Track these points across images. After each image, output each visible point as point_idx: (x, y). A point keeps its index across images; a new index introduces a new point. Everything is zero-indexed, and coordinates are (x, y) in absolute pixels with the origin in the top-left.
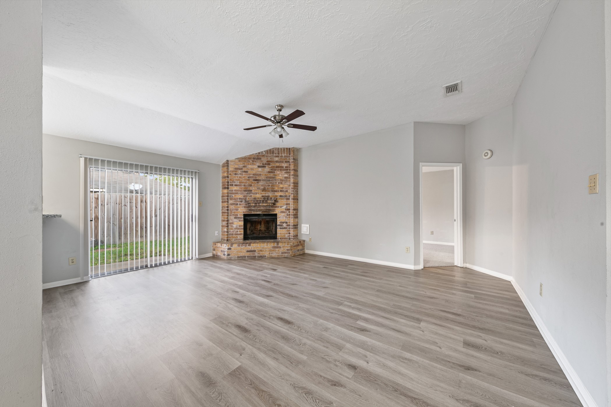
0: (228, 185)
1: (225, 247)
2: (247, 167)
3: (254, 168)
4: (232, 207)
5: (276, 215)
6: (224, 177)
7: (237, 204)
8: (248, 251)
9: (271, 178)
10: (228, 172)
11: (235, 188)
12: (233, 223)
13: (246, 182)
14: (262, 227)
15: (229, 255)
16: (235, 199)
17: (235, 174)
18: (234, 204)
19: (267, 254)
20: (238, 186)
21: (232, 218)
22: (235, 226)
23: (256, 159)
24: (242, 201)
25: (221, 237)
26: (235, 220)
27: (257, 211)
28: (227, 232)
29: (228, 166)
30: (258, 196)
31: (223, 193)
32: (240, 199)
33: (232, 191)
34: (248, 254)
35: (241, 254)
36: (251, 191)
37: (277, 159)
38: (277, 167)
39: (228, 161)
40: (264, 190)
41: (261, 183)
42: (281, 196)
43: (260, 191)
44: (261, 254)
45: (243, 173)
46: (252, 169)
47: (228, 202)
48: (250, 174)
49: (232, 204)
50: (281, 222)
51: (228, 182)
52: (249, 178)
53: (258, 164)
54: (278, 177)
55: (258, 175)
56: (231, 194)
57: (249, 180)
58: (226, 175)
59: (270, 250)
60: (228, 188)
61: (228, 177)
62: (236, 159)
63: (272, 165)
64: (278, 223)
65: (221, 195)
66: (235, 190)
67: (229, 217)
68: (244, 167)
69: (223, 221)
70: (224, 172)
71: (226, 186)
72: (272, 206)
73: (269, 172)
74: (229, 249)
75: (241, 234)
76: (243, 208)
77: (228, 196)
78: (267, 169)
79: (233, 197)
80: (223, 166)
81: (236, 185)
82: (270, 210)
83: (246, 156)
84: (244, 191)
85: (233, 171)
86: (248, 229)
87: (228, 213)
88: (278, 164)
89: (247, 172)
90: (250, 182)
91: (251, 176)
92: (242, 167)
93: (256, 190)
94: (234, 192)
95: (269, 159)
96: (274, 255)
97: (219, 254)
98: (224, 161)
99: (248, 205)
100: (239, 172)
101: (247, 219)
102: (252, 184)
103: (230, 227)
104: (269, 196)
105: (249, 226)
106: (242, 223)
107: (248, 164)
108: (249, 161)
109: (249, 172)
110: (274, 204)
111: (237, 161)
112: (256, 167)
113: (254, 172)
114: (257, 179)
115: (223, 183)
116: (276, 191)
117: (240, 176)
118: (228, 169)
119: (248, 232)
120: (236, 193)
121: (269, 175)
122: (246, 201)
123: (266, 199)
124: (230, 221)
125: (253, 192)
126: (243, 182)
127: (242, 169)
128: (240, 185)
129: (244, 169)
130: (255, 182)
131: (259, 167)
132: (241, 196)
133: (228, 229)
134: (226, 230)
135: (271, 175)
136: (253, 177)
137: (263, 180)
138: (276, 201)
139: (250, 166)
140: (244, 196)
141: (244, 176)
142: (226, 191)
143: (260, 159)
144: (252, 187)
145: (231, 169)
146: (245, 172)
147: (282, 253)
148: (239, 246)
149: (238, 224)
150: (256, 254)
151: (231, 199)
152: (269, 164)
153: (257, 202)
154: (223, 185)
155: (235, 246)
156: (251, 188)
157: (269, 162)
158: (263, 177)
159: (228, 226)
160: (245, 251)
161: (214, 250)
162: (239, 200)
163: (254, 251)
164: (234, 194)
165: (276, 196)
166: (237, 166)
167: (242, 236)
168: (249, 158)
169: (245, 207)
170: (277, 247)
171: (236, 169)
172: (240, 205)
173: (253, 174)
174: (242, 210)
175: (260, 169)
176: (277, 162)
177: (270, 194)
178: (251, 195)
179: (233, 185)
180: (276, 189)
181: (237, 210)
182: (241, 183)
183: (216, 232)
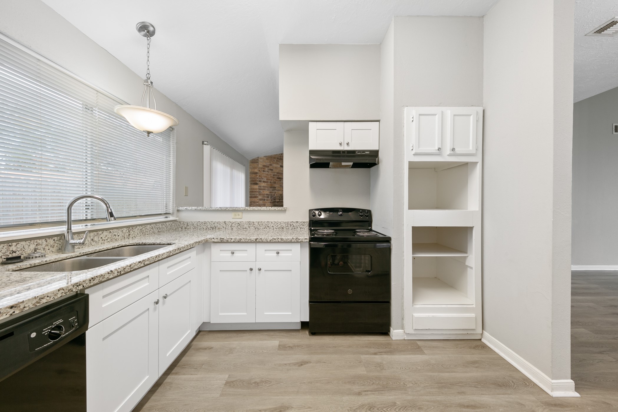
2: (272, 166)
7: (265, 200)
11: (263, 184)
13: (272, 179)
16: (263, 195)
17: (264, 171)
18: (262, 199)
20: (265, 182)
23: (279, 159)
24: (268, 197)
32: (267, 194)
33: (261, 187)
36: (275, 188)
45: (270, 171)
46: (276, 168)
48: (275, 172)
52: (274, 175)
56: (260, 190)
57: (274, 178)
62: (264, 156)
68: (270, 165)
76: (269, 203)
79: (261, 192)
81: (264, 182)
83: (271, 155)
84: (271, 187)
85: (262, 168)
89: (272, 170)
90: (275, 180)
91: (276, 174)
92: (269, 165)
93: (279, 187)
94: (262, 188)
100: (266, 169)
102: (276, 182)
107: (273, 162)
108: (274, 160)
109: (274, 170)
111: (265, 159)
114: (280, 178)
117: (267, 173)
120: (264, 189)
125: (277, 189)
126: (269, 180)
127: (268, 167)
128: (267, 182)
129: (271, 167)
130: (279, 180)
139: (275, 165)
140: (270, 192)
141: (270, 173)
144: (276, 185)
162: (266, 196)
164: (262, 190)
166: (265, 164)
168: (275, 158)
169: (270, 203)
171: (264, 166)
172: (267, 200)
173: (277, 173)
178: (275, 191)
179: (261, 181)
182: (267, 179)
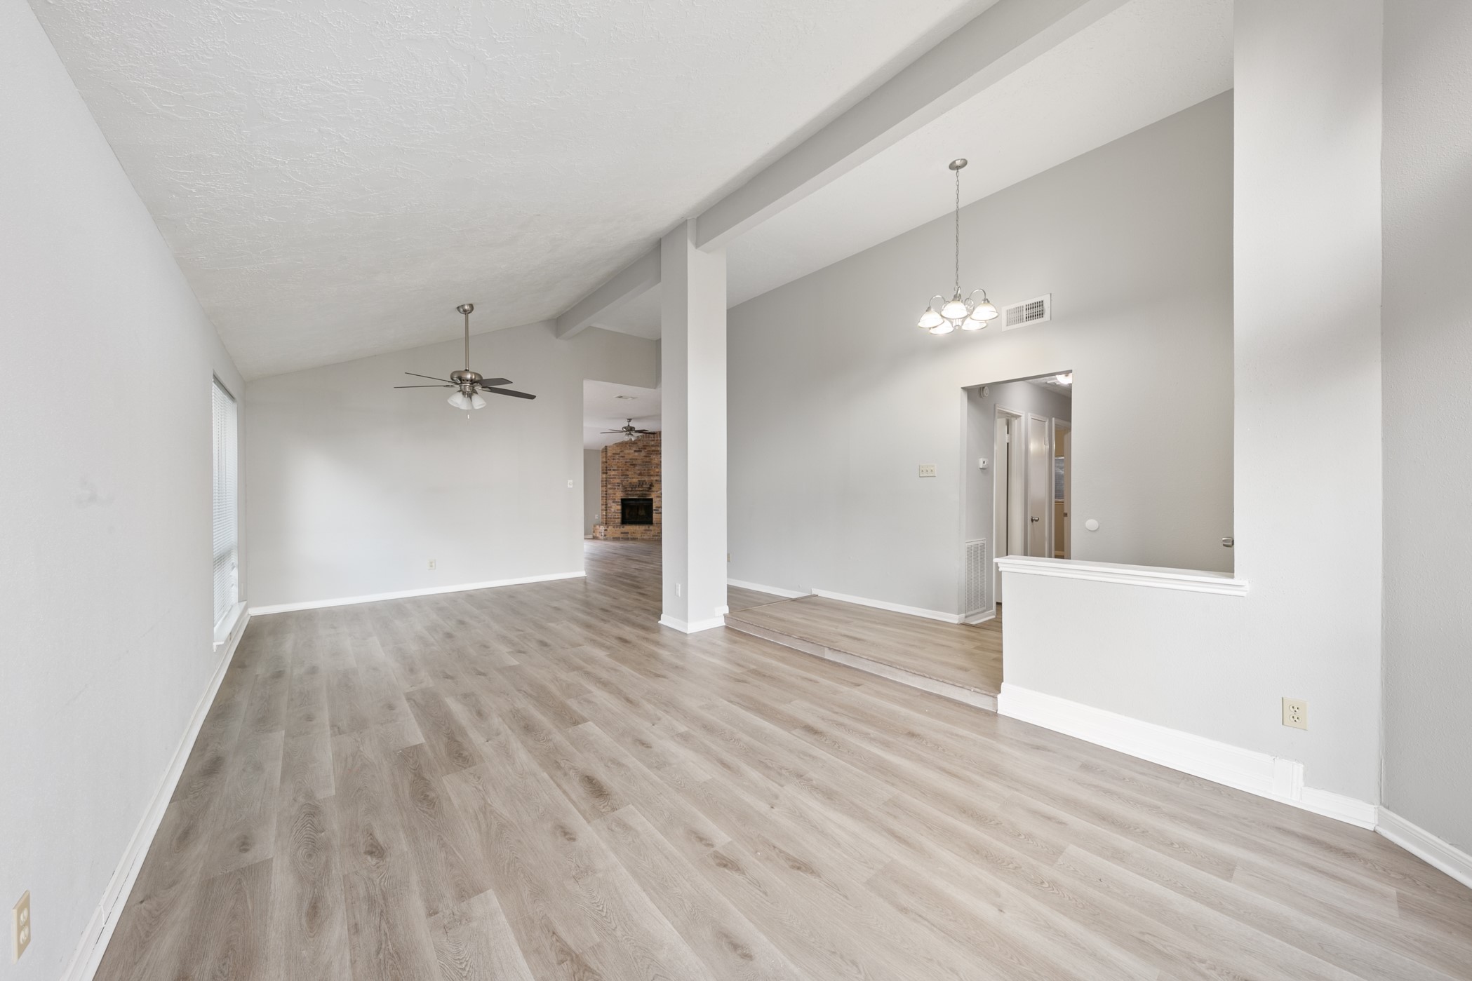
0: (606, 470)
1: (602, 528)
3: (631, 453)
4: (610, 491)
5: (652, 499)
6: (603, 462)
8: (622, 533)
9: (647, 462)
10: (606, 457)
12: (611, 507)
14: (642, 513)
15: (605, 536)
19: (639, 536)
21: (610, 502)
22: (613, 510)
25: (601, 520)
26: (613, 504)
27: (633, 495)
28: (606, 515)
29: (606, 451)
30: (635, 480)
31: (602, 478)
34: (622, 536)
35: (616, 536)
37: (652, 443)
38: (653, 451)
39: (606, 447)
40: (640, 474)
41: (637, 468)
42: (656, 481)
43: (636, 476)
44: (634, 536)
47: (606, 486)
49: (610, 489)
50: (656, 507)
51: (606, 467)
53: (634, 449)
54: (654, 462)
55: (634, 459)
58: (604, 460)
59: (642, 533)
60: (606, 473)
61: (606, 462)
63: (648, 449)
64: (654, 508)
65: (601, 480)
66: (613, 475)
67: (608, 501)
69: (602, 505)
70: (603, 458)
71: (605, 471)
72: (648, 491)
73: (645, 456)
74: (606, 530)
75: (618, 518)
77: (606, 481)
78: (643, 453)
80: (602, 452)
82: (646, 494)
86: (627, 514)
87: (606, 497)
88: (653, 448)
95: (645, 443)
96: (646, 537)
97: (598, 535)
98: (604, 446)
99: (625, 490)
101: (625, 503)
103: (608, 511)
104: (645, 481)
105: (627, 511)
106: (619, 507)
110: (650, 488)
112: (633, 451)
113: (631, 457)
115: (602, 467)
116: (652, 476)
118: (606, 454)
119: (627, 516)
121: (645, 460)
122: (623, 486)
123: (641, 484)
124: (609, 505)
131: (635, 451)
132: (618, 481)
133: (606, 513)
134: (604, 513)
135: (648, 459)
136: (629, 462)
137: (639, 465)
138: (651, 485)
142: (604, 476)
143: (636, 443)
145: (609, 454)
146: (622, 456)
147: (653, 536)
148: (614, 527)
149: (616, 508)
150: (629, 536)
151: (610, 484)
152: (645, 449)
153: (633, 486)
154: (602, 470)
155: (610, 528)
156: (628, 473)
157: (645, 447)
158: (639, 462)
159: (606, 510)
160: (619, 532)
161: (594, 532)
163: (628, 533)
165: (652, 480)
167: (619, 520)
170: (648, 530)
174: (619, 495)
175: (636, 454)
176: (652, 446)
177: (646, 479)
180: (652, 473)
181: (615, 494)
183: (596, 515)
